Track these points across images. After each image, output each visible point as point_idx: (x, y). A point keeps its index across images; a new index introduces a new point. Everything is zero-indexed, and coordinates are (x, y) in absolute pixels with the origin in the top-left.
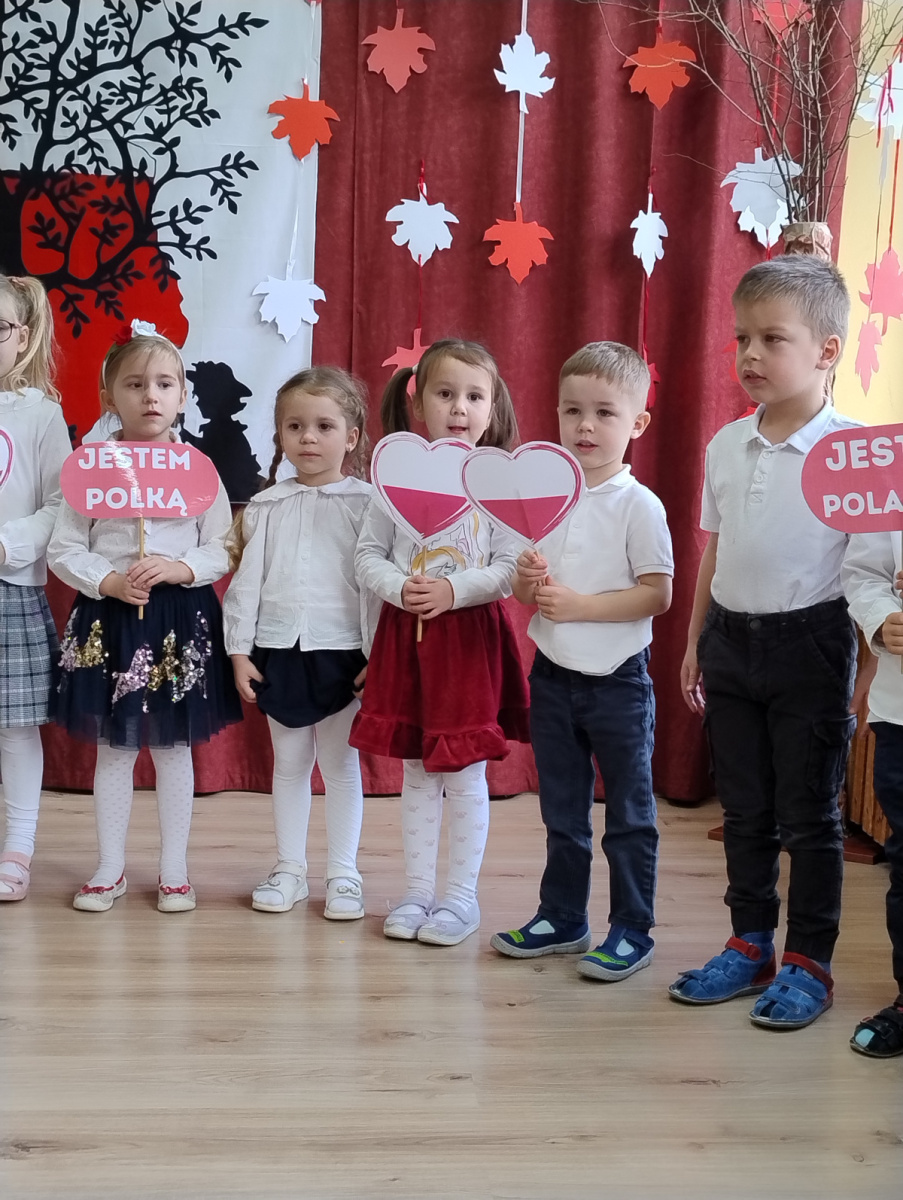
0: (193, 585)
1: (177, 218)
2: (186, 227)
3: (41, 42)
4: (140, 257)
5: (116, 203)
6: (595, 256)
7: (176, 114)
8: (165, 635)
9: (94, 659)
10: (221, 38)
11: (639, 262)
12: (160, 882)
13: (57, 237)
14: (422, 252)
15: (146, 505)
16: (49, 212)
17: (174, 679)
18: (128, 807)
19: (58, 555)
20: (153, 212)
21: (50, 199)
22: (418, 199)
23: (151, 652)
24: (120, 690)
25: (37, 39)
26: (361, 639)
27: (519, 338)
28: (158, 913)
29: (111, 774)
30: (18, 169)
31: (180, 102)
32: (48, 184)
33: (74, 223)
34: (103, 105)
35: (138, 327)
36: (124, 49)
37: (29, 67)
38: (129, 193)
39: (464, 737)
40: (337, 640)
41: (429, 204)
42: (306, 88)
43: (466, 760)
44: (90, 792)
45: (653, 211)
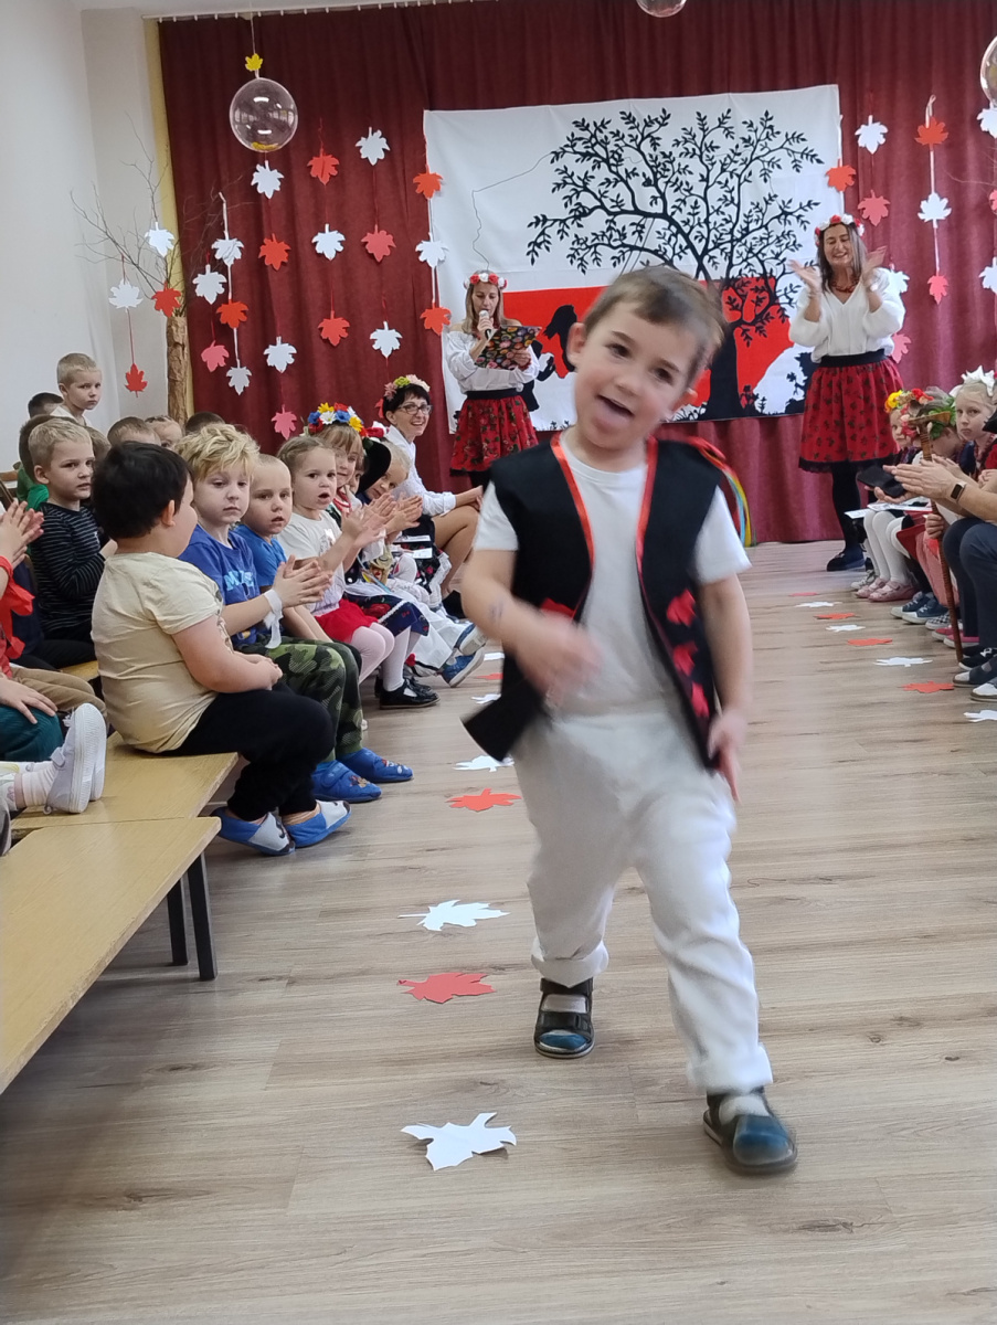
1: (787, 292)
2: (791, 295)
3: (726, 224)
4: (772, 311)
5: (761, 288)
7: (784, 247)
10: (801, 212)
13: (738, 305)
16: (734, 296)
20: (776, 290)
21: (734, 290)
25: (724, 222)
30: (720, 278)
31: (784, 242)
32: (732, 283)
33: (744, 298)
34: (753, 247)
36: (760, 222)
37: (721, 235)
38: (766, 283)
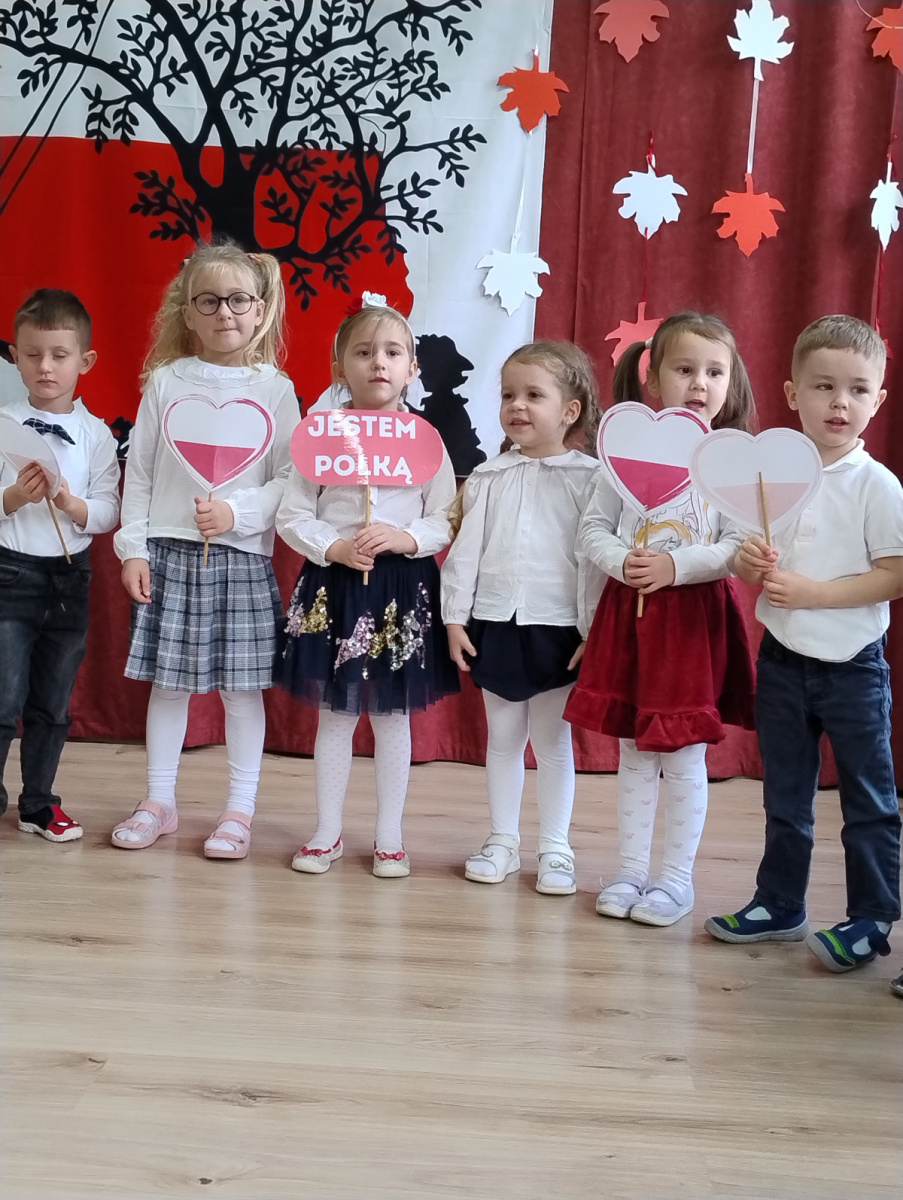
0: (416, 556)
1: (405, 192)
2: (413, 200)
3: (279, 20)
4: (368, 230)
5: (346, 178)
6: (828, 229)
7: (407, 88)
8: (387, 603)
9: (319, 624)
10: (453, 11)
11: (876, 233)
12: (375, 848)
13: (289, 211)
14: (648, 225)
15: (372, 473)
16: (281, 187)
17: (394, 649)
18: (346, 773)
19: (288, 521)
20: (381, 186)
21: (283, 174)
22: (647, 172)
23: (373, 620)
24: (342, 656)
25: (275, 17)
26: (577, 616)
27: (746, 312)
28: (374, 878)
29: (332, 740)
30: (253, 145)
31: (411, 76)
32: (281, 161)
33: (305, 197)
34: (336, 81)
35: (369, 299)
36: (359, 24)
37: (267, 45)
38: (359, 167)
39: (680, 717)
40: (555, 616)
41: (658, 175)
42: (536, 60)
43: (681, 741)
44: (311, 757)
45: (892, 181)
